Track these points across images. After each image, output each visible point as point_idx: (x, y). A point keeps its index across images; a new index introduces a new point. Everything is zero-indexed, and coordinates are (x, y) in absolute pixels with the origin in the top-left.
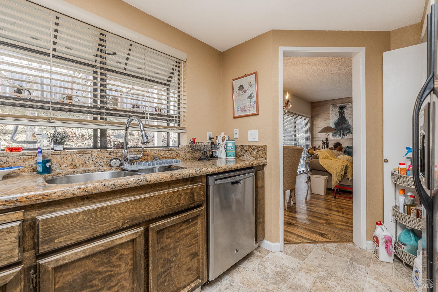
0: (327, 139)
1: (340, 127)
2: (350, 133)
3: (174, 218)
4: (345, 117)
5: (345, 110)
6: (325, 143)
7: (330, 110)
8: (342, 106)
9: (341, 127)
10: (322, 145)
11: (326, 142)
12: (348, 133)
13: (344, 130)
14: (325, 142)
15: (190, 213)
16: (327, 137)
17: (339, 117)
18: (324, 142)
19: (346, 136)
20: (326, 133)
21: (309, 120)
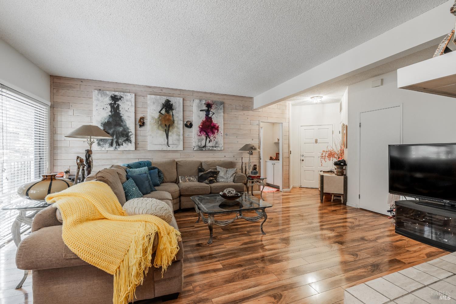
0: (89, 153)
1: (112, 130)
2: (128, 141)
4: (121, 115)
5: (119, 102)
6: (85, 163)
7: (94, 98)
8: (116, 96)
9: (114, 131)
10: (76, 167)
11: (87, 159)
12: (125, 141)
13: (118, 136)
14: (84, 158)
16: (89, 147)
17: (110, 114)
18: (81, 161)
19: (121, 146)
20: (85, 140)
21: (45, 111)
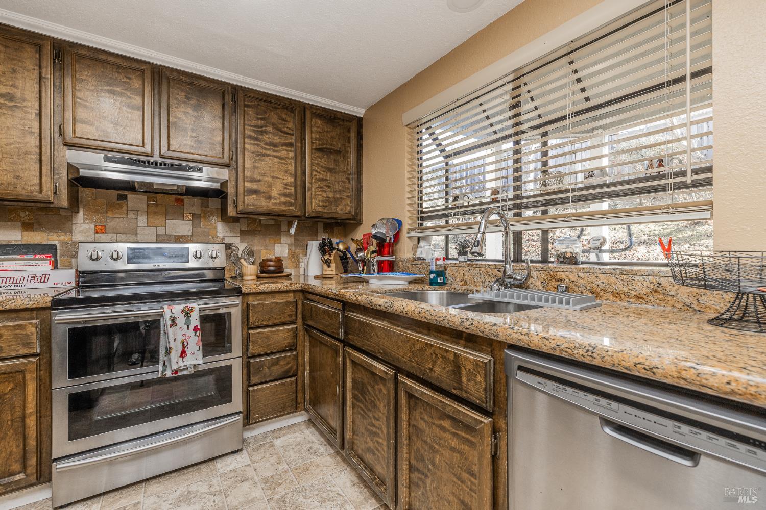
3: (428, 393)
15: (452, 405)
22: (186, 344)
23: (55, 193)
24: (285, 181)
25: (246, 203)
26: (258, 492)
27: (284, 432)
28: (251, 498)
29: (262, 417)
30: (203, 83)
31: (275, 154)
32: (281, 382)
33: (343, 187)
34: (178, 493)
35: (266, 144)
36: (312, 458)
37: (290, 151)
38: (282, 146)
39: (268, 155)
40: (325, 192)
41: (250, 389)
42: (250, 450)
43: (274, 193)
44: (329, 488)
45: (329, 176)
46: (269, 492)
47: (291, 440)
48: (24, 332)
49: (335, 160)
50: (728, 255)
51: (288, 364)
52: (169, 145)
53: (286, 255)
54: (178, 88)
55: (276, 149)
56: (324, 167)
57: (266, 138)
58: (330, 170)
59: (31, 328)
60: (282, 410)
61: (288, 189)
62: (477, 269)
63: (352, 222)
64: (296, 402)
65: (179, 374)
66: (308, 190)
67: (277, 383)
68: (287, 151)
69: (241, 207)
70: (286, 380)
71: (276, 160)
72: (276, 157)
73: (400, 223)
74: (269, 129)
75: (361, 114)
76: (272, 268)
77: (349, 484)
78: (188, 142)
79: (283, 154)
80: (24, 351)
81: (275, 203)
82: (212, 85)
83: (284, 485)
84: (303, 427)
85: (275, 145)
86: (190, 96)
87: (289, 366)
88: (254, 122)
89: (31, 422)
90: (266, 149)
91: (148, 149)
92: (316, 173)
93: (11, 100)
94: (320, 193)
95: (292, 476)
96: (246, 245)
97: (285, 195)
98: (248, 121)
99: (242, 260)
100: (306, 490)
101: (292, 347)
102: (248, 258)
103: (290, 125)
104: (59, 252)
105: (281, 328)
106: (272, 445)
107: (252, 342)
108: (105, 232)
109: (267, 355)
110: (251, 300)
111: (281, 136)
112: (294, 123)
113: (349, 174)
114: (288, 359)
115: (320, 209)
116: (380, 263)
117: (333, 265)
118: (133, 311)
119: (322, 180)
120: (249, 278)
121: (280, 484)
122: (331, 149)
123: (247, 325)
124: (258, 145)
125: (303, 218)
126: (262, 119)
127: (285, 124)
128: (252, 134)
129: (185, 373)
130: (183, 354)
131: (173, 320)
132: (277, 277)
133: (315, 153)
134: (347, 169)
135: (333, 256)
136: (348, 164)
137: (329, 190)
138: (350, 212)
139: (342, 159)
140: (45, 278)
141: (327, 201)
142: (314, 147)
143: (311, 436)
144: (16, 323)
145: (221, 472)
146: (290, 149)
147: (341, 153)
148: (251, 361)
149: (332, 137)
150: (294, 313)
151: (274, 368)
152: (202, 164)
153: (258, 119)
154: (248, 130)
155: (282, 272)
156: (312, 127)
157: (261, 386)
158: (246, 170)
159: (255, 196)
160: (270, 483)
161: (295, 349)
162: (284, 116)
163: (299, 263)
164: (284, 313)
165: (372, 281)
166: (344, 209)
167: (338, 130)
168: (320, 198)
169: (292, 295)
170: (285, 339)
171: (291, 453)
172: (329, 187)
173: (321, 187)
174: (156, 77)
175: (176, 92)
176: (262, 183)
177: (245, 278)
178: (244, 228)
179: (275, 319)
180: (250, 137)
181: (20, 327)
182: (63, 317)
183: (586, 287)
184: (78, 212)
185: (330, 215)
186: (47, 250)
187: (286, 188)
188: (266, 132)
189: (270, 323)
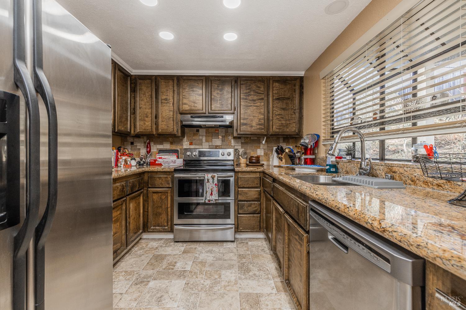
22: (212, 190)
23: (177, 131)
24: (259, 118)
25: (241, 130)
26: (235, 258)
27: (254, 240)
28: (232, 259)
29: (244, 230)
30: (224, 79)
31: (254, 105)
32: (253, 215)
33: (291, 117)
34: (209, 249)
35: (250, 101)
36: (262, 253)
37: (262, 102)
38: (258, 100)
39: (251, 106)
40: (280, 121)
41: (239, 215)
42: (238, 243)
43: (254, 124)
44: (264, 266)
45: (282, 112)
46: (240, 259)
47: (256, 244)
48: (167, 179)
49: (286, 103)
50: (449, 157)
51: (256, 207)
52: (211, 108)
53: (263, 155)
54: (215, 83)
55: (255, 102)
56: (280, 108)
57: (250, 98)
58: (284, 109)
59: (169, 178)
60: (253, 230)
61: (261, 121)
62: (353, 164)
63: (297, 136)
64: (260, 227)
65: (210, 202)
66: (271, 120)
67: (251, 215)
68: (260, 102)
69: (239, 132)
70: (255, 215)
71: (255, 108)
72: (255, 106)
73: (318, 136)
74: (252, 93)
75: (302, 74)
76: (254, 161)
77: (274, 268)
78: (218, 106)
79: (258, 104)
80: (167, 186)
81: (254, 129)
82: (228, 79)
83: (246, 259)
84: (263, 240)
85: (254, 101)
86: (219, 86)
87: (256, 208)
88: (245, 92)
89: (169, 209)
90: (250, 103)
91: (204, 111)
92: (275, 112)
93: (166, 100)
94: (278, 122)
95: (251, 257)
96: (243, 149)
97: (260, 124)
98: (242, 91)
99: (240, 157)
100: (254, 264)
101: (258, 199)
102: (244, 156)
103: (262, 89)
104: (179, 152)
105: (252, 189)
106: (247, 243)
107: (239, 194)
108: (192, 145)
109: (247, 201)
110: (240, 175)
111: (257, 95)
112: (264, 88)
113: (294, 110)
114: (256, 205)
115: (277, 130)
116: (305, 159)
117: (284, 160)
118: (196, 175)
119: (279, 115)
120: (243, 165)
121: (245, 258)
122: (284, 97)
123: (238, 186)
124: (247, 102)
125: (269, 136)
126: (248, 89)
127: (260, 89)
128: (245, 97)
129: (212, 202)
130: (212, 194)
131: (208, 180)
132: (255, 165)
133: (275, 101)
134: (294, 107)
135: (283, 155)
136: (294, 104)
137: (283, 120)
138: (295, 131)
139: (290, 102)
140: (175, 162)
141: (281, 125)
142: (274, 98)
143: (265, 245)
144: (166, 176)
145: (225, 247)
146: (261, 101)
147: (290, 99)
148: (239, 202)
149: (285, 91)
150: (259, 183)
151: (249, 208)
152: (223, 114)
153: (247, 89)
154: (242, 95)
155: (259, 163)
156: (273, 88)
157: (243, 215)
158: (241, 114)
159: (245, 126)
160: (241, 256)
161: (260, 201)
162: (259, 85)
163: (269, 159)
164: (254, 182)
165: (297, 169)
166: (292, 129)
167: (288, 86)
168: (278, 125)
169: (258, 174)
170: (255, 195)
171: (254, 249)
172: (282, 118)
173: (278, 119)
174: (207, 81)
175: (214, 85)
176: (248, 120)
177: (241, 165)
178: (243, 141)
179: (250, 185)
180: (243, 99)
181: (167, 177)
182: (177, 175)
183: (408, 177)
184: (184, 137)
185: (283, 133)
186: (176, 152)
187: (260, 121)
188: (250, 95)
189: (248, 186)
